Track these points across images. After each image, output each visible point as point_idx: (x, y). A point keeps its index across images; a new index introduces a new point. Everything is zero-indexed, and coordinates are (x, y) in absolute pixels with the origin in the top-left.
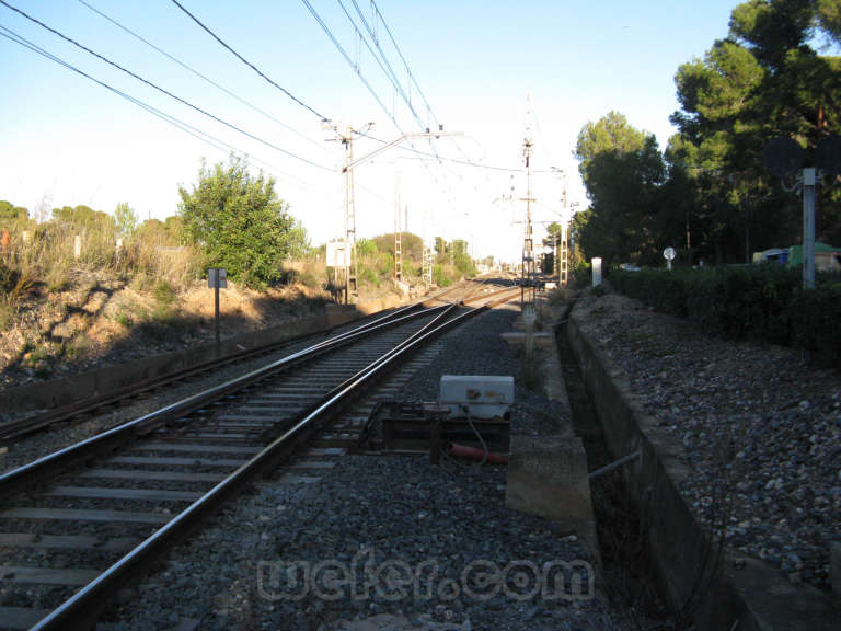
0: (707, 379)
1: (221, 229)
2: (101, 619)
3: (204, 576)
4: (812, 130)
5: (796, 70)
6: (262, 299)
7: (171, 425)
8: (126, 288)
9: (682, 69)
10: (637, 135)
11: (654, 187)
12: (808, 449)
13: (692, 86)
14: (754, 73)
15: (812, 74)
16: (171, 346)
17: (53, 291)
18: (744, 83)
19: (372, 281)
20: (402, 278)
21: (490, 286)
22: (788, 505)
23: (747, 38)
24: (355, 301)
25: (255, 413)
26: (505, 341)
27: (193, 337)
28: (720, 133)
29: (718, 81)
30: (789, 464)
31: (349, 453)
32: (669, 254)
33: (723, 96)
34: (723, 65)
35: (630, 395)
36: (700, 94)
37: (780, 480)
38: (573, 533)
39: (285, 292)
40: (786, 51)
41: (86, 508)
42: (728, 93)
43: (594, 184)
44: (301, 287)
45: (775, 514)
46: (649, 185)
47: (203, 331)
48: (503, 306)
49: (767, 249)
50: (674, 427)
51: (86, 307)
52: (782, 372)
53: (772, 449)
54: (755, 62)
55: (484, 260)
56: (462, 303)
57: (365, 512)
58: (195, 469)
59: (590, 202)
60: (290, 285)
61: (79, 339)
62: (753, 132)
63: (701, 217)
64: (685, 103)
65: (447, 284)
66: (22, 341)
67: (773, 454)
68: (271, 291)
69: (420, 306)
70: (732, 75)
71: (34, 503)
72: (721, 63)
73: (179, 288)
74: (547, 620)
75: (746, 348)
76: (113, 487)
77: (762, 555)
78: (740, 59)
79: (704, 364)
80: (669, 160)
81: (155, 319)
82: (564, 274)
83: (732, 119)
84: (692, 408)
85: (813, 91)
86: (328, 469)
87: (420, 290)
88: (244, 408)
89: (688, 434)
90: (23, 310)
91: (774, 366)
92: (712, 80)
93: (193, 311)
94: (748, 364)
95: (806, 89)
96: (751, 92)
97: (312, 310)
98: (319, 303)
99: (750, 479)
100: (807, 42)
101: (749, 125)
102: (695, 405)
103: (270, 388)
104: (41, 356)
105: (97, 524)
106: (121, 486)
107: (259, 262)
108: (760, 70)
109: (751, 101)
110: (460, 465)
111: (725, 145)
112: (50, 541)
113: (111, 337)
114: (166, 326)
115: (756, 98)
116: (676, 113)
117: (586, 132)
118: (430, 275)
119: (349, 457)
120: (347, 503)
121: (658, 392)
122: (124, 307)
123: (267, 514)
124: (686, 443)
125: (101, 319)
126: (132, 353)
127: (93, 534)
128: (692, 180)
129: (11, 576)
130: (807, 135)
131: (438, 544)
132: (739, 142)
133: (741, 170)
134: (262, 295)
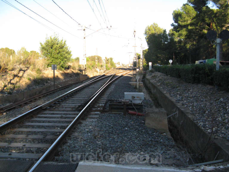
0: (191, 94)
1: (51, 54)
2: (55, 155)
3: (78, 144)
4: (208, 29)
5: (205, 12)
6: (63, 73)
7: (51, 107)
8: (28, 70)
9: (174, 12)
10: (161, 29)
11: (165, 43)
12: (226, 110)
13: (177, 16)
14: (194, 13)
15: (209, 13)
16: (42, 86)
17: (9, 70)
18: (191, 15)
19: (90, 68)
20: (97, 68)
21: (121, 70)
22: (224, 124)
23: (191, 3)
24: (86, 74)
25: (71, 103)
26: (130, 84)
27: (47, 83)
28: (184, 29)
29: (184, 15)
30: (222, 114)
31: (101, 113)
32: (171, 61)
33: (185, 19)
34: (185, 11)
35: (171, 98)
36: (179, 18)
37: (220, 118)
38: (164, 133)
39: (68, 71)
40: (202, 7)
41: (36, 128)
42: (187, 18)
43: (149, 42)
44: (72, 70)
45: (221, 126)
46: (164, 43)
47: (49, 82)
48: (126, 75)
49: (199, 60)
50: (186, 106)
51: (19, 75)
52: (211, 92)
53: (216, 110)
54: (194, 10)
55: (117, 63)
56: (115, 74)
57: (112, 128)
58: (62, 117)
59: (148, 47)
60: (70, 69)
61: (18, 84)
62: (193, 29)
63: (177, 51)
64: (175, 21)
65: (109, 69)
66: (3, 84)
67: (217, 112)
68: (65, 71)
69: (104, 75)
70: (188, 13)
71: (21, 127)
72: (185, 10)
73: (42, 70)
74: (166, 154)
75: (200, 85)
76: (41, 123)
77: (221, 136)
78: (190, 9)
79: (189, 90)
80: (169, 36)
81: (37, 78)
82: (141, 67)
83: (188, 25)
84: (189, 101)
85: (209, 18)
86: (98, 117)
87: (102, 71)
88: (68, 102)
89: (191, 107)
90: (3, 76)
91: (208, 90)
92: (182, 15)
93: (46, 76)
94: (201, 90)
95: (207, 17)
96: (193, 18)
97: (76, 76)
98: (77, 74)
99: (211, 118)
100: (207, 5)
101: (192, 27)
102: (190, 100)
103: (73, 97)
104: (9, 88)
105: (42, 132)
106: (43, 122)
107: (62, 63)
108: (195, 12)
109: (193, 21)
110: (131, 116)
111: (185, 32)
112: (31, 137)
113: (26, 83)
114: (40, 80)
115: (194, 20)
116: (173, 24)
117: (147, 28)
118: (105, 67)
119: (102, 114)
120: (107, 125)
121: (178, 97)
122: (28, 75)
123: (87, 129)
124: (191, 110)
125: (23, 78)
126: (32, 88)
127: (42, 135)
128: (175, 41)
129: (24, 145)
130: (207, 30)
131: (133, 135)
132: (190, 31)
133: (190, 39)
134: (63, 72)
